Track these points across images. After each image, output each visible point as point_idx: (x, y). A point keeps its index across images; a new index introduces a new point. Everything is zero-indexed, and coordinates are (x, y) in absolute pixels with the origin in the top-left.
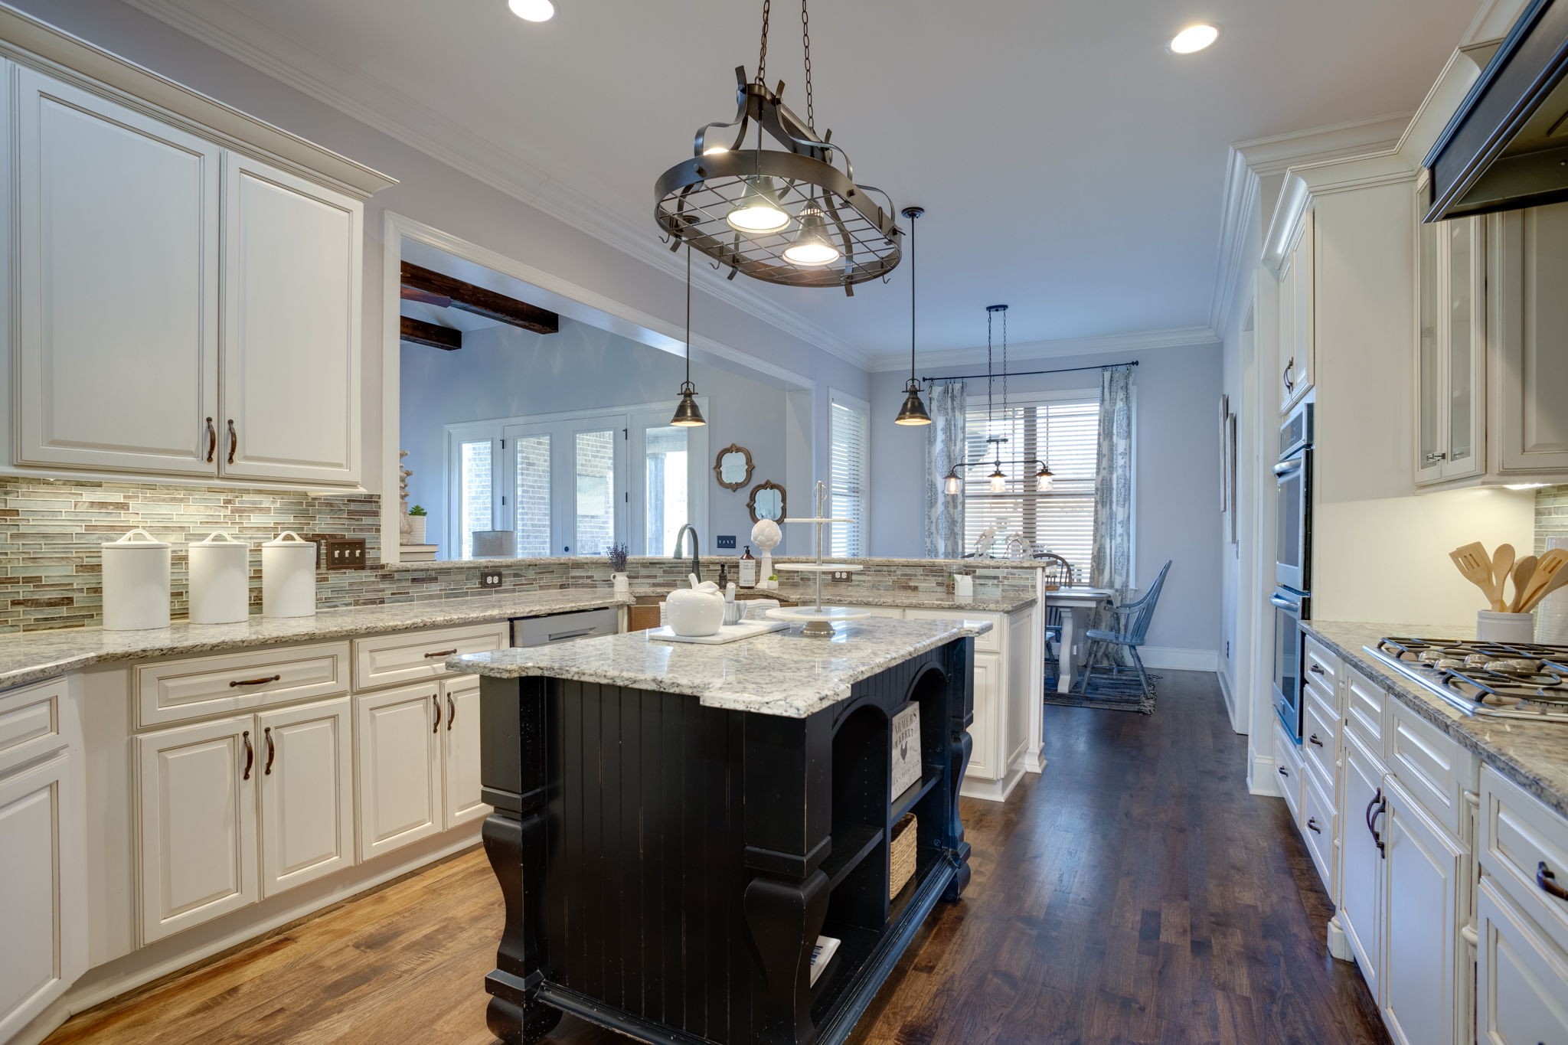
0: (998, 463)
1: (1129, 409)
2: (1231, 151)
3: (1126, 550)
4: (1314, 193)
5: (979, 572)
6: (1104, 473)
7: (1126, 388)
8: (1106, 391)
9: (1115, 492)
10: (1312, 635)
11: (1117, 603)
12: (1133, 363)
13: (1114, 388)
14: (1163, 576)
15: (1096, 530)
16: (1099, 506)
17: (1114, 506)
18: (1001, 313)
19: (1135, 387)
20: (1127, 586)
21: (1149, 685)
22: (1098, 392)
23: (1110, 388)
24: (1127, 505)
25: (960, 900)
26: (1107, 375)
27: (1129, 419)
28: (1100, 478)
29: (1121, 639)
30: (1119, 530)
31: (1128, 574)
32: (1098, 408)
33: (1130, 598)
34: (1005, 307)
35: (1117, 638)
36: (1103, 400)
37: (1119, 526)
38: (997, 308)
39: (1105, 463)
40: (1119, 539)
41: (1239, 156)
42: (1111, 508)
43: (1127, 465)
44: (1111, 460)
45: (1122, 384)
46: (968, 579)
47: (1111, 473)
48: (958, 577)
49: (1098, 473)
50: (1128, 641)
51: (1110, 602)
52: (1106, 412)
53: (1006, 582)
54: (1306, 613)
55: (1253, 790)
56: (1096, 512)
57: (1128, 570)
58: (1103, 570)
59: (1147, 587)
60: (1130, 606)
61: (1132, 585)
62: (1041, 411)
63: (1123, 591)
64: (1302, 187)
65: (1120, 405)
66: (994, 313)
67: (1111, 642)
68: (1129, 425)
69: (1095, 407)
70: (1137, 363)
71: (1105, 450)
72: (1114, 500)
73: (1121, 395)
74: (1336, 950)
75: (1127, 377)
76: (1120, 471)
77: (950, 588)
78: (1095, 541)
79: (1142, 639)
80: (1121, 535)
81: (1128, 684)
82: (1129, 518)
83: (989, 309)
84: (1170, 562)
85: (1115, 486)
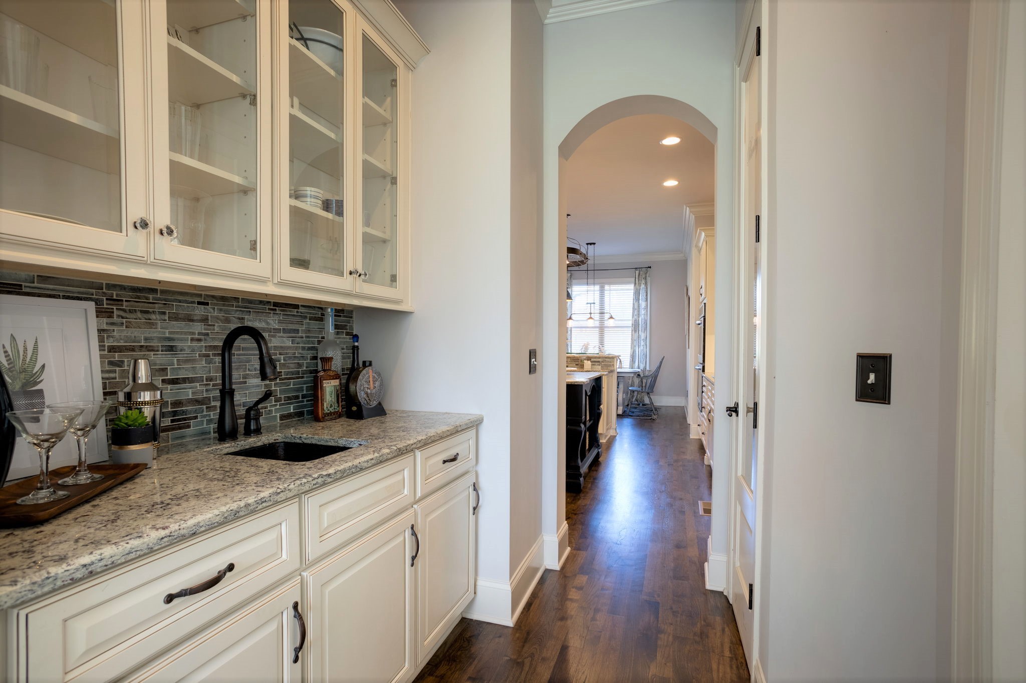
0: (591, 313)
1: (647, 288)
2: (685, 207)
3: (645, 352)
4: (706, 236)
5: (592, 360)
6: (635, 317)
7: (645, 278)
8: (637, 280)
9: (640, 326)
10: (705, 378)
11: (642, 375)
12: (649, 267)
13: (640, 279)
14: (661, 363)
15: (632, 343)
16: (633, 332)
17: (640, 332)
18: (593, 246)
19: (649, 278)
20: (646, 369)
21: (655, 411)
22: (633, 279)
23: (638, 279)
24: (645, 332)
25: (599, 461)
26: (637, 272)
27: (647, 292)
28: (634, 319)
29: (644, 390)
30: (642, 343)
31: (646, 363)
32: (633, 287)
33: (647, 373)
34: (594, 244)
35: (642, 390)
36: (635, 284)
37: (642, 341)
38: (591, 244)
39: (636, 313)
40: (642, 347)
41: (688, 208)
42: (638, 333)
43: (646, 314)
44: (639, 311)
45: (644, 276)
46: (589, 362)
47: (639, 317)
48: (585, 361)
49: (633, 317)
50: (646, 391)
51: (639, 375)
52: (637, 289)
53: (603, 363)
54: (703, 370)
55: (691, 437)
56: (632, 335)
57: (646, 361)
58: (635, 361)
59: (654, 369)
60: (647, 377)
61: (648, 368)
62: (607, 287)
63: (644, 370)
64: (703, 234)
65: (643, 286)
66: (589, 246)
67: (640, 391)
68: (647, 295)
69: (632, 286)
70: (650, 267)
71: (636, 306)
72: (640, 330)
73: (643, 281)
74: (706, 463)
75: (646, 274)
76: (643, 316)
77: (582, 366)
78: (631, 348)
79: (652, 390)
80: (643, 345)
81: (647, 410)
82: (646, 337)
83: (587, 244)
84: (664, 357)
85: (640, 323)
